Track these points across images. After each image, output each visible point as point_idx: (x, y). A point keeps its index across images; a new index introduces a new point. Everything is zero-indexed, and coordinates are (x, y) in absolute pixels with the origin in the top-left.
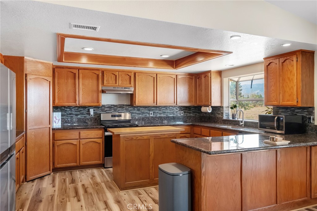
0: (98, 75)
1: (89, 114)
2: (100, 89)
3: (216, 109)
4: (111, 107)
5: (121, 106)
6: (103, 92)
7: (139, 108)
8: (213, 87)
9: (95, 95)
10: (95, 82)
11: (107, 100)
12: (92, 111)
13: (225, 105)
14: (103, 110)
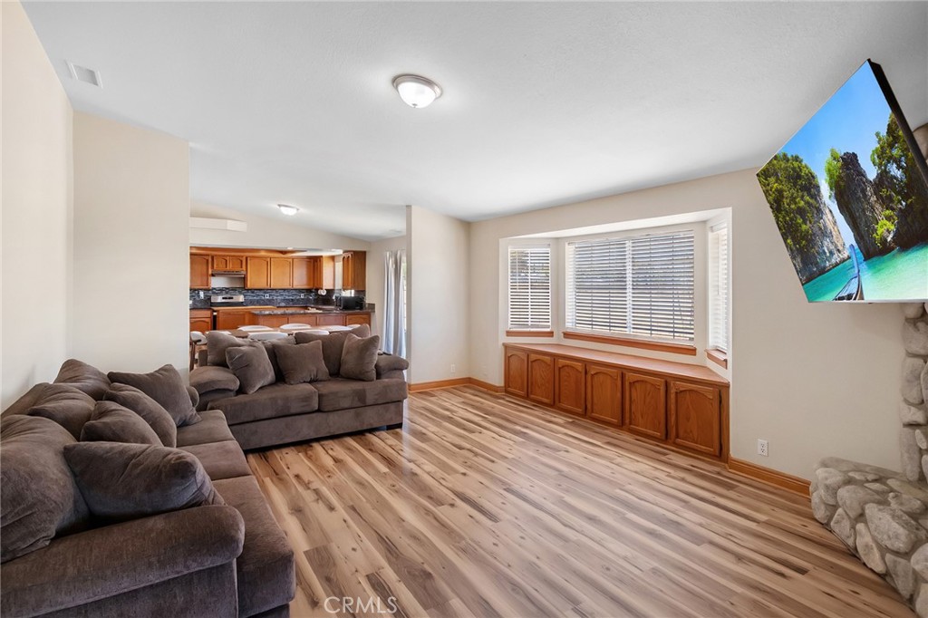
0: (208, 261)
1: (199, 296)
2: (210, 272)
3: (330, 292)
4: (221, 290)
5: (234, 289)
6: (213, 275)
7: (252, 290)
8: (324, 271)
9: (205, 278)
10: (205, 267)
11: (217, 283)
12: (202, 294)
13: (336, 288)
14: (214, 293)
